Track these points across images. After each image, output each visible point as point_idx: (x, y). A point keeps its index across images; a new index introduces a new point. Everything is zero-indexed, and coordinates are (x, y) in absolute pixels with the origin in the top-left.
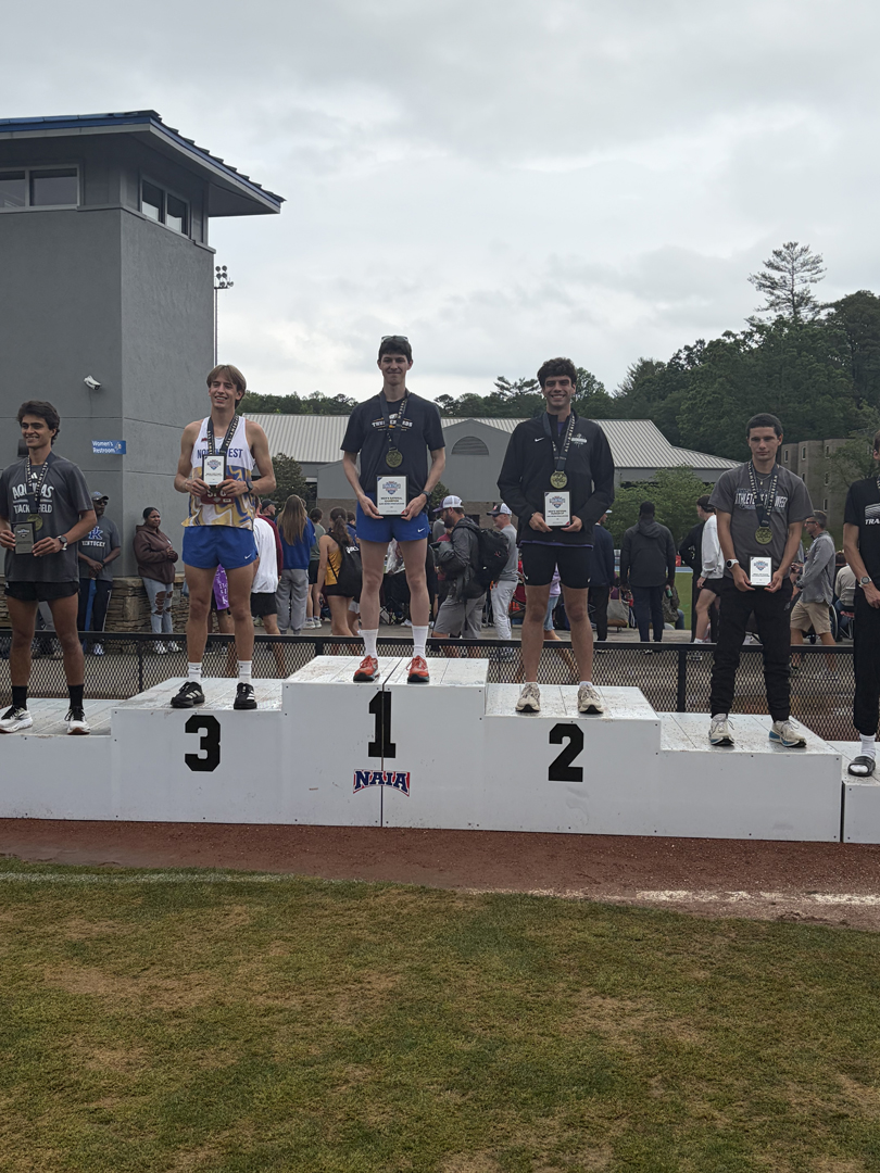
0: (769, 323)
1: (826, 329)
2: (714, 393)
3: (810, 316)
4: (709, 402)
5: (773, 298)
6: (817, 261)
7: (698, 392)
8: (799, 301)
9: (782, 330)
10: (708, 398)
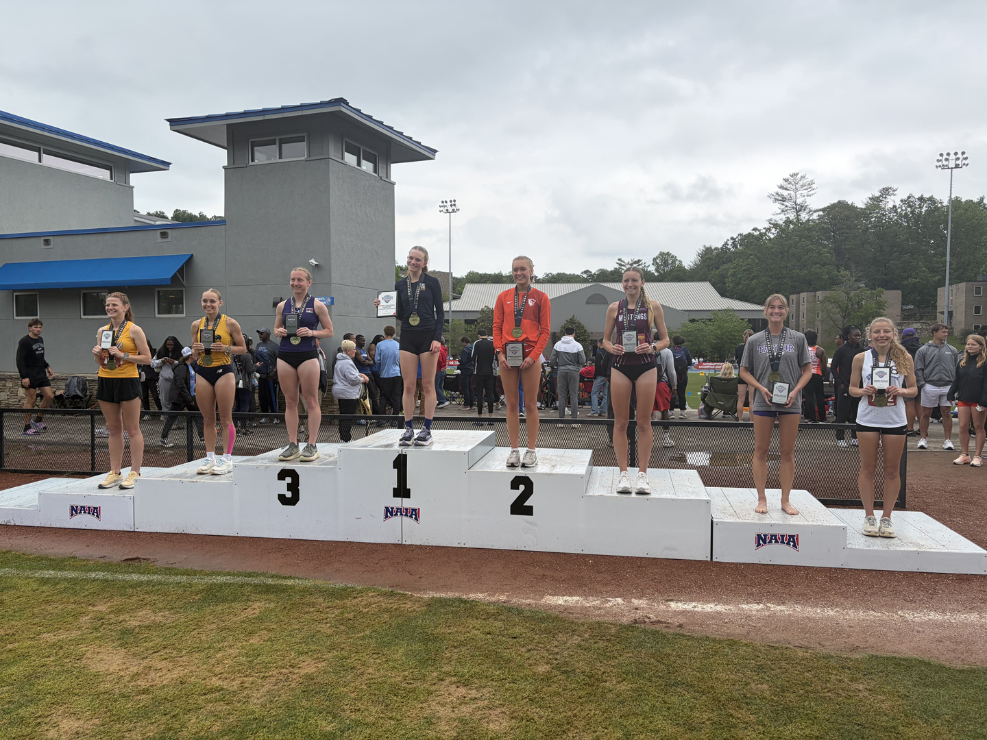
0: (781, 222)
1: (817, 225)
2: (747, 264)
3: (807, 217)
4: (744, 270)
5: (784, 207)
6: (812, 183)
7: (738, 265)
8: (799, 208)
9: (789, 226)
10: (743, 268)
